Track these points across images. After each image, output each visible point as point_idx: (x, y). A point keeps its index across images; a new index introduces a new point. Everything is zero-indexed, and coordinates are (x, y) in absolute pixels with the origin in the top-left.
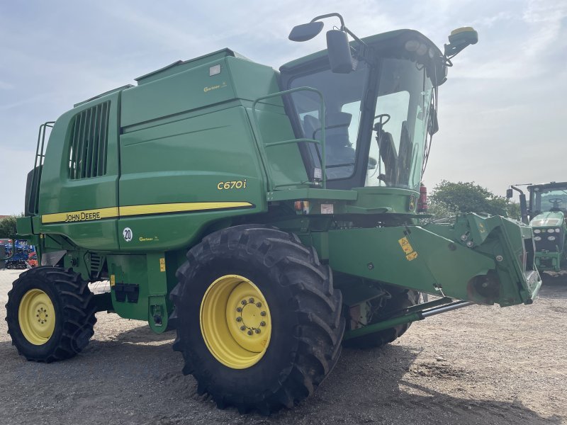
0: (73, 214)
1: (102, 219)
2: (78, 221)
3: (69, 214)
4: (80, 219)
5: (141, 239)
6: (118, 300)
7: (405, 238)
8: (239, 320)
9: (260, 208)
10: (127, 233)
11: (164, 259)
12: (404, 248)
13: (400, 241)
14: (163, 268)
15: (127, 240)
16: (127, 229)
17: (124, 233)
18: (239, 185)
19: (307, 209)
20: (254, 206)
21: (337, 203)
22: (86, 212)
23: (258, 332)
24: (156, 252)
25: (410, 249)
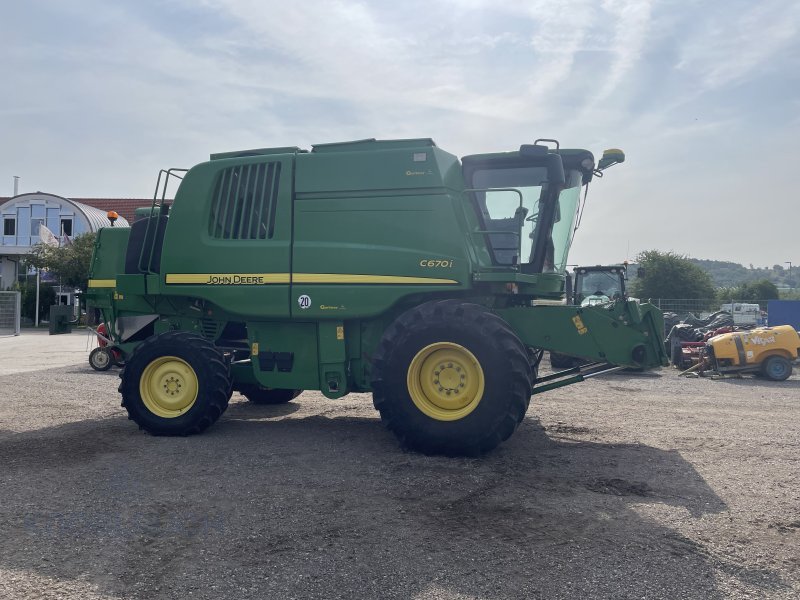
0: (221, 276)
1: (266, 284)
2: (229, 284)
3: (213, 275)
4: (232, 281)
5: (322, 307)
6: (263, 369)
7: (578, 317)
8: (437, 382)
9: (466, 286)
10: (304, 301)
11: (343, 328)
12: (577, 324)
13: (574, 319)
14: (340, 336)
15: (305, 307)
16: (304, 296)
17: (300, 301)
18: (445, 264)
19: (515, 290)
20: (459, 284)
21: (521, 285)
22: (241, 275)
23: (457, 392)
24: (333, 321)
25: (582, 326)
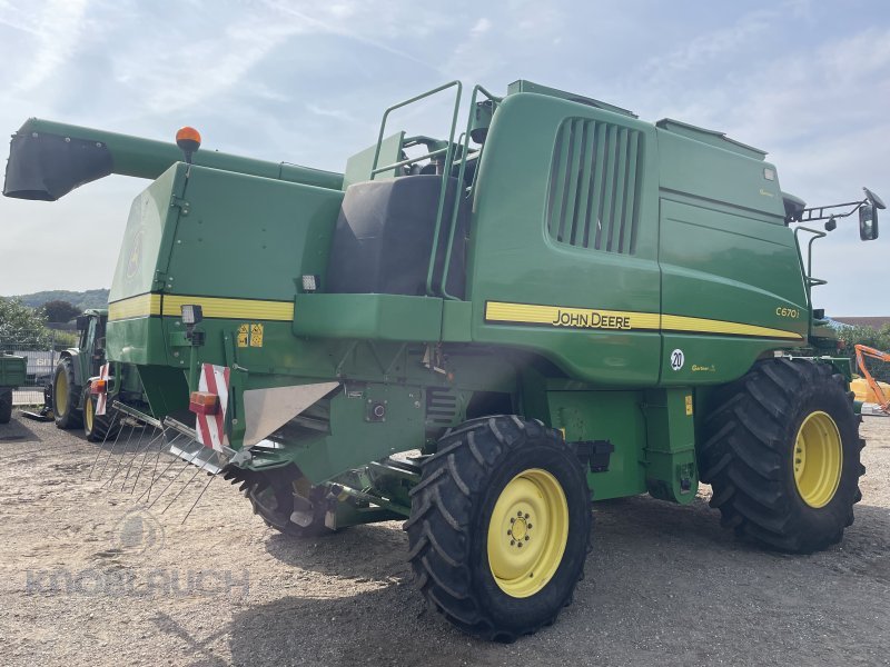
0: (575, 312)
1: (633, 330)
2: (584, 328)
3: (564, 310)
5: (695, 368)
10: (677, 358)
11: (690, 397)
14: (689, 410)
15: (675, 369)
16: (678, 351)
17: (673, 358)
18: (794, 314)
20: (803, 339)
22: (602, 313)
